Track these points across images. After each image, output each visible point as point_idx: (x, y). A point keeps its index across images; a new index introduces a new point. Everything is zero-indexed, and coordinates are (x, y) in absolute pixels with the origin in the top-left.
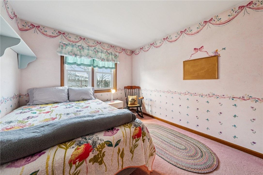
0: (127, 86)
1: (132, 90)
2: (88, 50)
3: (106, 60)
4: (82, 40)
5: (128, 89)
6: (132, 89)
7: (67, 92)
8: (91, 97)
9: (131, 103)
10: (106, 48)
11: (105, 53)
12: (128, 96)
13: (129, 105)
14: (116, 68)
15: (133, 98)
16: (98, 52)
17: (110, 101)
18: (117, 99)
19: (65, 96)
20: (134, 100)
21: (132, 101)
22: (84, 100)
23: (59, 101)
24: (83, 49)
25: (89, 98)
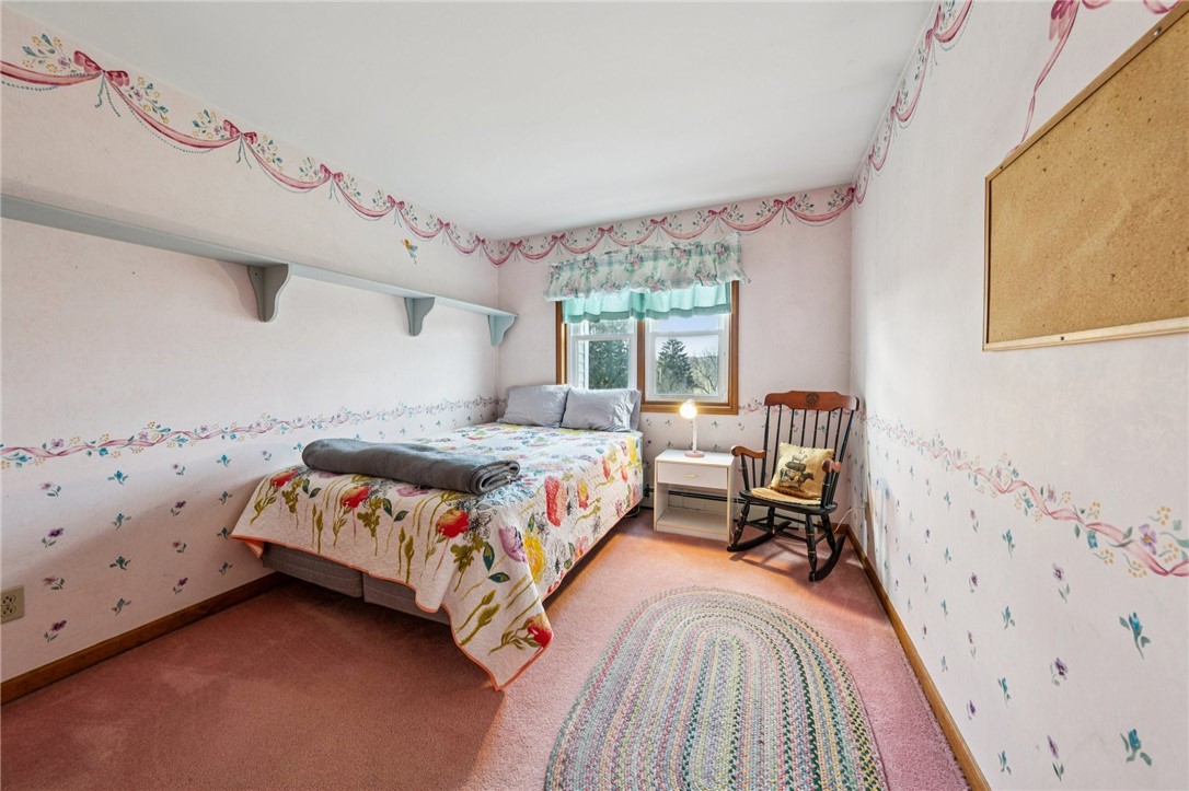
0: (788, 391)
1: (811, 414)
2: (610, 263)
3: (668, 283)
4: (606, 234)
5: (793, 407)
6: (811, 408)
7: (563, 401)
8: (613, 422)
9: (781, 481)
10: (688, 228)
11: (668, 255)
12: (781, 444)
13: (772, 488)
14: (735, 306)
15: (801, 456)
16: (642, 259)
17: (688, 452)
18: (716, 450)
19: (553, 408)
20: (800, 468)
21: (786, 474)
22: (592, 428)
23: (537, 422)
24: (596, 265)
25: (605, 424)
